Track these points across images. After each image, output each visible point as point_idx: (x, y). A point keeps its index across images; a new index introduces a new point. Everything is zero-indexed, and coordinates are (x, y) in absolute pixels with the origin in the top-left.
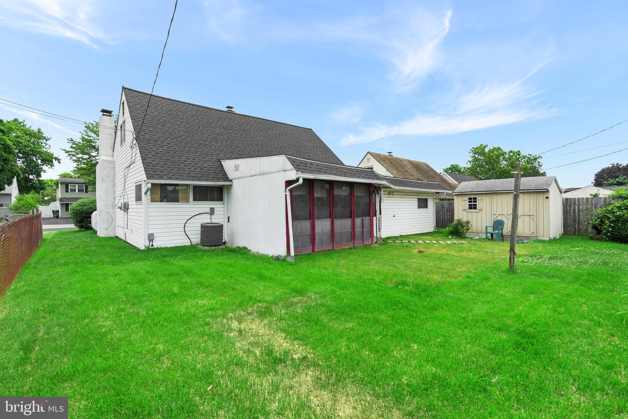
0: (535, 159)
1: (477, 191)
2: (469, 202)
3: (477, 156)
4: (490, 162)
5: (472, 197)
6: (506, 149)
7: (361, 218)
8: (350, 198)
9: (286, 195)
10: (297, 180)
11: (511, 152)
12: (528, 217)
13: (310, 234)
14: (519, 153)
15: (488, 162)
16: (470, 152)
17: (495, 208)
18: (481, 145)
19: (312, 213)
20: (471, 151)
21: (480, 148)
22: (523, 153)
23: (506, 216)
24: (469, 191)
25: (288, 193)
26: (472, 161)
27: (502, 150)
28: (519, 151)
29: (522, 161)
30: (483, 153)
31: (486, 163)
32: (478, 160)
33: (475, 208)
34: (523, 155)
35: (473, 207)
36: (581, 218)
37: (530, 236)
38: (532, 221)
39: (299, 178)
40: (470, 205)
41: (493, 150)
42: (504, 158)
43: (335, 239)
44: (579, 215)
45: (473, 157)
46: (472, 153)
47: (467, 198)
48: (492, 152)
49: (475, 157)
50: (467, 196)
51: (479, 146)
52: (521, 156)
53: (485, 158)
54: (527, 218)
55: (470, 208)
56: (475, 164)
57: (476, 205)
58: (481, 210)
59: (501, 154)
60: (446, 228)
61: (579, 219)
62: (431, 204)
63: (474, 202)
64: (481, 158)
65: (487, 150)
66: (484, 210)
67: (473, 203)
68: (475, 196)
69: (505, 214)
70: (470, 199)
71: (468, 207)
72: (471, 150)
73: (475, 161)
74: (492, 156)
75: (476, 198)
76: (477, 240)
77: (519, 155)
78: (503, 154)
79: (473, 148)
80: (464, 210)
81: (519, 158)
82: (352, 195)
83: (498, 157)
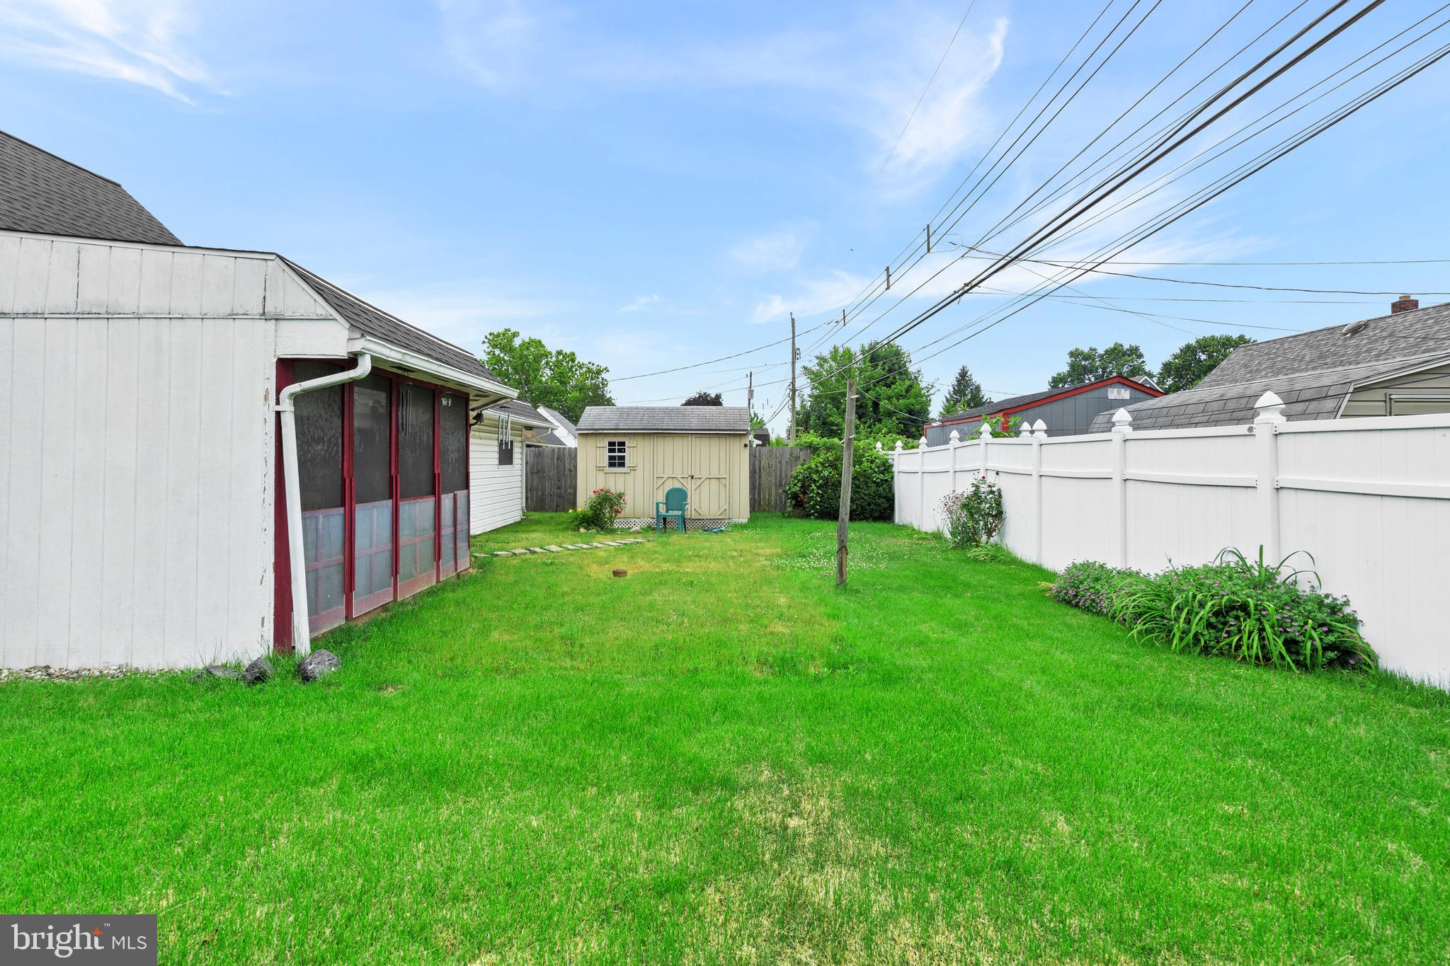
0: (599, 372)
1: (626, 427)
2: (610, 451)
3: (497, 352)
4: (523, 368)
5: (617, 440)
6: (552, 346)
7: (451, 495)
8: (431, 433)
9: (278, 414)
10: (351, 362)
11: (559, 353)
12: (717, 480)
13: (342, 557)
14: (572, 357)
15: (519, 368)
16: (484, 342)
17: (660, 465)
18: (506, 330)
19: (347, 482)
20: (486, 341)
21: (504, 335)
22: (580, 359)
23: (681, 480)
24: (612, 427)
25: (287, 407)
26: (487, 362)
27: (543, 346)
28: (573, 354)
29: (578, 372)
30: (507, 348)
31: (515, 369)
32: (500, 361)
33: (622, 465)
34: (579, 363)
35: (617, 461)
36: (762, 482)
37: (720, 517)
38: (722, 489)
39: (361, 354)
40: (611, 458)
41: (529, 343)
42: (547, 363)
43: (401, 570)
44: (760, 477)
45: (489, 353)
46: (488, 344)
47: (605, 443)
48: (528, 349)
49: (494, 354)
50: (605, 439)
51: (501, 330)
52: (576, 362)
53: (514, 358)
54: (715, 483)
55: (611, 465)
56: (494, 369)
57: (623, 458)
58: (633, 469)
59: (542, 355)
60: (567, 511)
61: (760, 484)
62: (518, 455)
63: (620, 451)
64: (506, 358)
65: (517, 342)
66: (640, 470)
67: (617, 454)
68: (621, 440)
69: (679, 476)
70: (611, 444)
71: (607, 461)
72: (486, 337)
73: (494, 362)
74: (526, 356)
75: (623, 444)
76: (638, 532)
77: (573, 361)
78: (547, 355)
79: (490, 334)
80: (599, 469)
81: (572, 367)
82: (436, 425)
83: (538, 359)
